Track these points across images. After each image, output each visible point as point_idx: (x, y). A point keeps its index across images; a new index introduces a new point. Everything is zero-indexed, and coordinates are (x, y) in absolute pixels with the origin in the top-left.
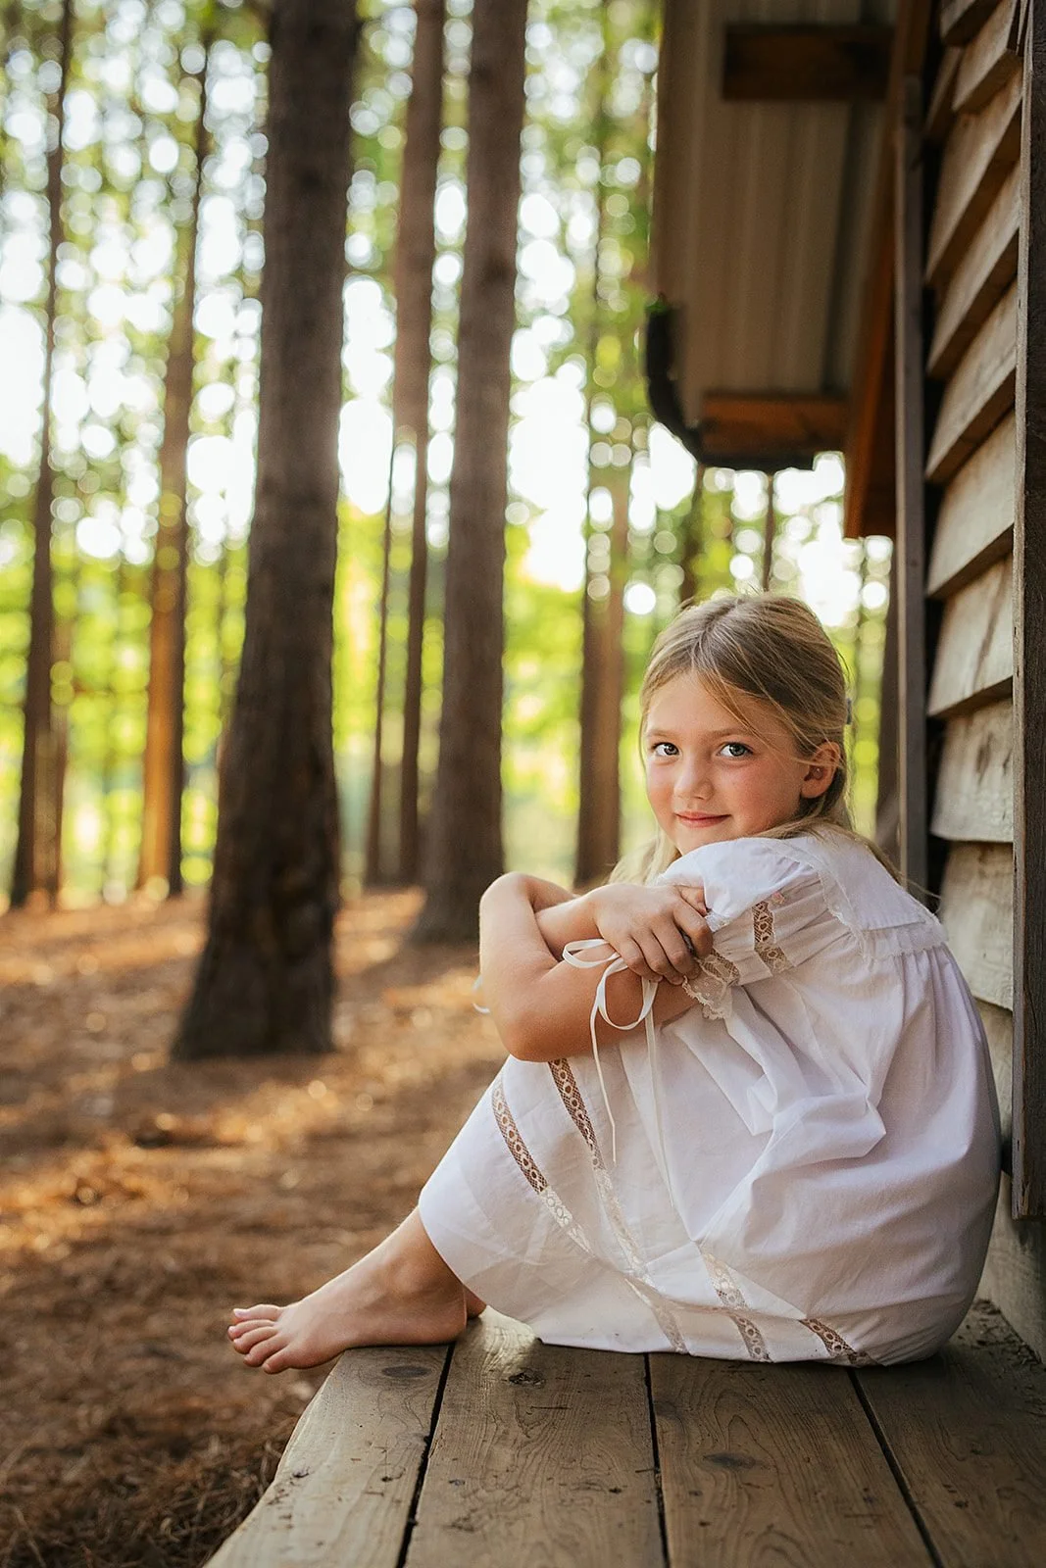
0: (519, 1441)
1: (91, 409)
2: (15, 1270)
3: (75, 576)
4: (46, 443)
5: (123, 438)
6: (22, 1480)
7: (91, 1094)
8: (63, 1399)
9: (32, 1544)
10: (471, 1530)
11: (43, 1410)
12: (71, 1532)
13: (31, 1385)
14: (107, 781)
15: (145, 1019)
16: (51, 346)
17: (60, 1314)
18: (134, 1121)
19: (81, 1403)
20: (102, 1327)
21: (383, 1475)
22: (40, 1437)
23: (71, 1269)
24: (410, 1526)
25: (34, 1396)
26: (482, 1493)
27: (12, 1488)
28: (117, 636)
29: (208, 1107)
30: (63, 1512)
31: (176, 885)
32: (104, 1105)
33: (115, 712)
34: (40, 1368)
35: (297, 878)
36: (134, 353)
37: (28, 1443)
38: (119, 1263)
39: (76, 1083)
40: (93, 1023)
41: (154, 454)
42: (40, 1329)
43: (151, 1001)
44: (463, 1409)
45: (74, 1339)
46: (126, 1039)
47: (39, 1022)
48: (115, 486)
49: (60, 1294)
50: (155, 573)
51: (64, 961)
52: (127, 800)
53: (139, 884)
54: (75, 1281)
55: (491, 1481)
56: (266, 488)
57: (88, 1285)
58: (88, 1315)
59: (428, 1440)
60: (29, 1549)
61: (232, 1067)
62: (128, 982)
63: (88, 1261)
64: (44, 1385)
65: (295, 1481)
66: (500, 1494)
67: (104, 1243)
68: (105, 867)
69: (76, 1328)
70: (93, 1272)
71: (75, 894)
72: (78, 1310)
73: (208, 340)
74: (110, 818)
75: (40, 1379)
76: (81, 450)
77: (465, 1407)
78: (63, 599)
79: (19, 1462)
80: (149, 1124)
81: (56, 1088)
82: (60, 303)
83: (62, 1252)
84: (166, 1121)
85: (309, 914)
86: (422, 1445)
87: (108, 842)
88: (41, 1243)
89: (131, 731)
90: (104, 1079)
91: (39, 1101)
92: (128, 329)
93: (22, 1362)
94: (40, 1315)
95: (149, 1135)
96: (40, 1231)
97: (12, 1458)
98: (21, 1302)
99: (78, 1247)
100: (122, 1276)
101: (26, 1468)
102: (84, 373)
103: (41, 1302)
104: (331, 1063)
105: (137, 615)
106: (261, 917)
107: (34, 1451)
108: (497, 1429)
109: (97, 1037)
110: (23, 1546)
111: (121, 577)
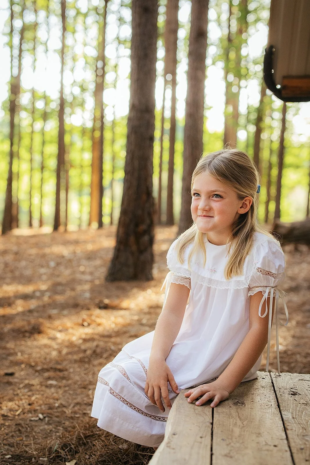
0: (241, 426)
1: (74, 81)
2: (67, 347)
3: (71, 132)
4: (62, 92)
5: (83, 89)
6: (75, 413)
7: (84, 291)
8: (85, 388)
9: (81, 435)
10: (231, 457)
11: (79, 391)
12: (92, 432)
13: (75, 383)
14: (80, 193)
15: (96, 268)
16: (63, 63)
17: (81, 361)
18: (97, 301)
19: (90, 390)
20: (94, 366)
21: (200, 436)
22: (79, 400)
23: (83, 347)
24: (212, 455)
25: (76, 386)
26: (232, 444)
27: (73, 415)
28: (83, 150)
29: (118, 297)
30: (89, 426)
31: (101, 225)
32: (87, 295)
33: (82, 172)
34: (77, 378)
35: (143, 227)
36: (86, 63)
37: (75, 401)
38: (97, 346)
39: (79, 288)
40: (82, 269)
41: (92, 94)
42: (76, 365)
43: (98, 262)
44: (221, 413)
45: (86, 369)
46: (91, 273)
47: (66, 267)
48: (82, 104)
49: (81, 355)
50: (93, 130)
51: (71, 248)
52: (86, 199)
53: (89, 224)
54: (85, 351)
55: (234, 440)
56: (133, 107)
57: (89, 352)
58: (89, 362)
59: (212, 424)
60: (80, 436)
61: (123, 284)
62: (90, 256)
63: (88, 345)
64: (79, 383)
65: (173, 436)
66: (238, 445)
67: (92, 340)
68: (80, 219)
69: (87, 366)
70: (90, 349)
71: (72, 227)
72: (86, 360)
73: (109, 59)
74: (81, 204)
75: (78, 381)
76: (72, 93)
77: (222, 413)
78: (67, 139)
79: (74, 407)
80: (101, 302)
81: (73, 289)
82: (65, 50)
83: (81, 341)
84: (106, 301)
85: (146, 238)
86: (211, 426)
87: (81, 211)
88: (74, 339)
89: (87, 178)
90: (87, 287)
91: (69, 293)
92: (85, 56)
93: (72, 375)
94: (76, 361)
95: (102, 305)
96: (73, 335)
97: (72, 406)
98: (70, 357)
99: (85, 340)
100: (98, 350)
101: (76, 408)
102: (72, 70)
103: (75, 357)
104: (153, 283)
105: (88, 143)
106: (132, 239)
107: (78, 404)
108: (233, 421)
109: (83, 273)
110: (79, 435)
111: (84, 131)
